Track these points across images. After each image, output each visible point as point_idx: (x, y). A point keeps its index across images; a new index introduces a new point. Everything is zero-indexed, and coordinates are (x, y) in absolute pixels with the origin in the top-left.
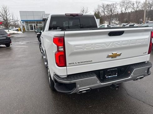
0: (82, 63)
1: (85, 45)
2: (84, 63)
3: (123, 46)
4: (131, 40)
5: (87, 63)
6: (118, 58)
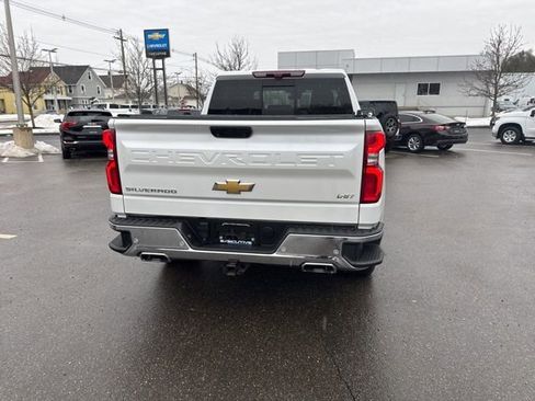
0: (153, 193)
1: (154, 151)
2: (156, 194)
3: (252, 165)
4: (278, 154)
5: (164, 194)
6: (244, 195)
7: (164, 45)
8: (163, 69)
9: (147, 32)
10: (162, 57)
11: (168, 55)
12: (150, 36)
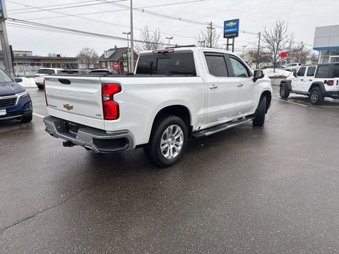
7: (235, 29)
8: (233, 45)
9: (226, 22)
10: (233, 37)
11: (237, 36)
12: (227, 25)
